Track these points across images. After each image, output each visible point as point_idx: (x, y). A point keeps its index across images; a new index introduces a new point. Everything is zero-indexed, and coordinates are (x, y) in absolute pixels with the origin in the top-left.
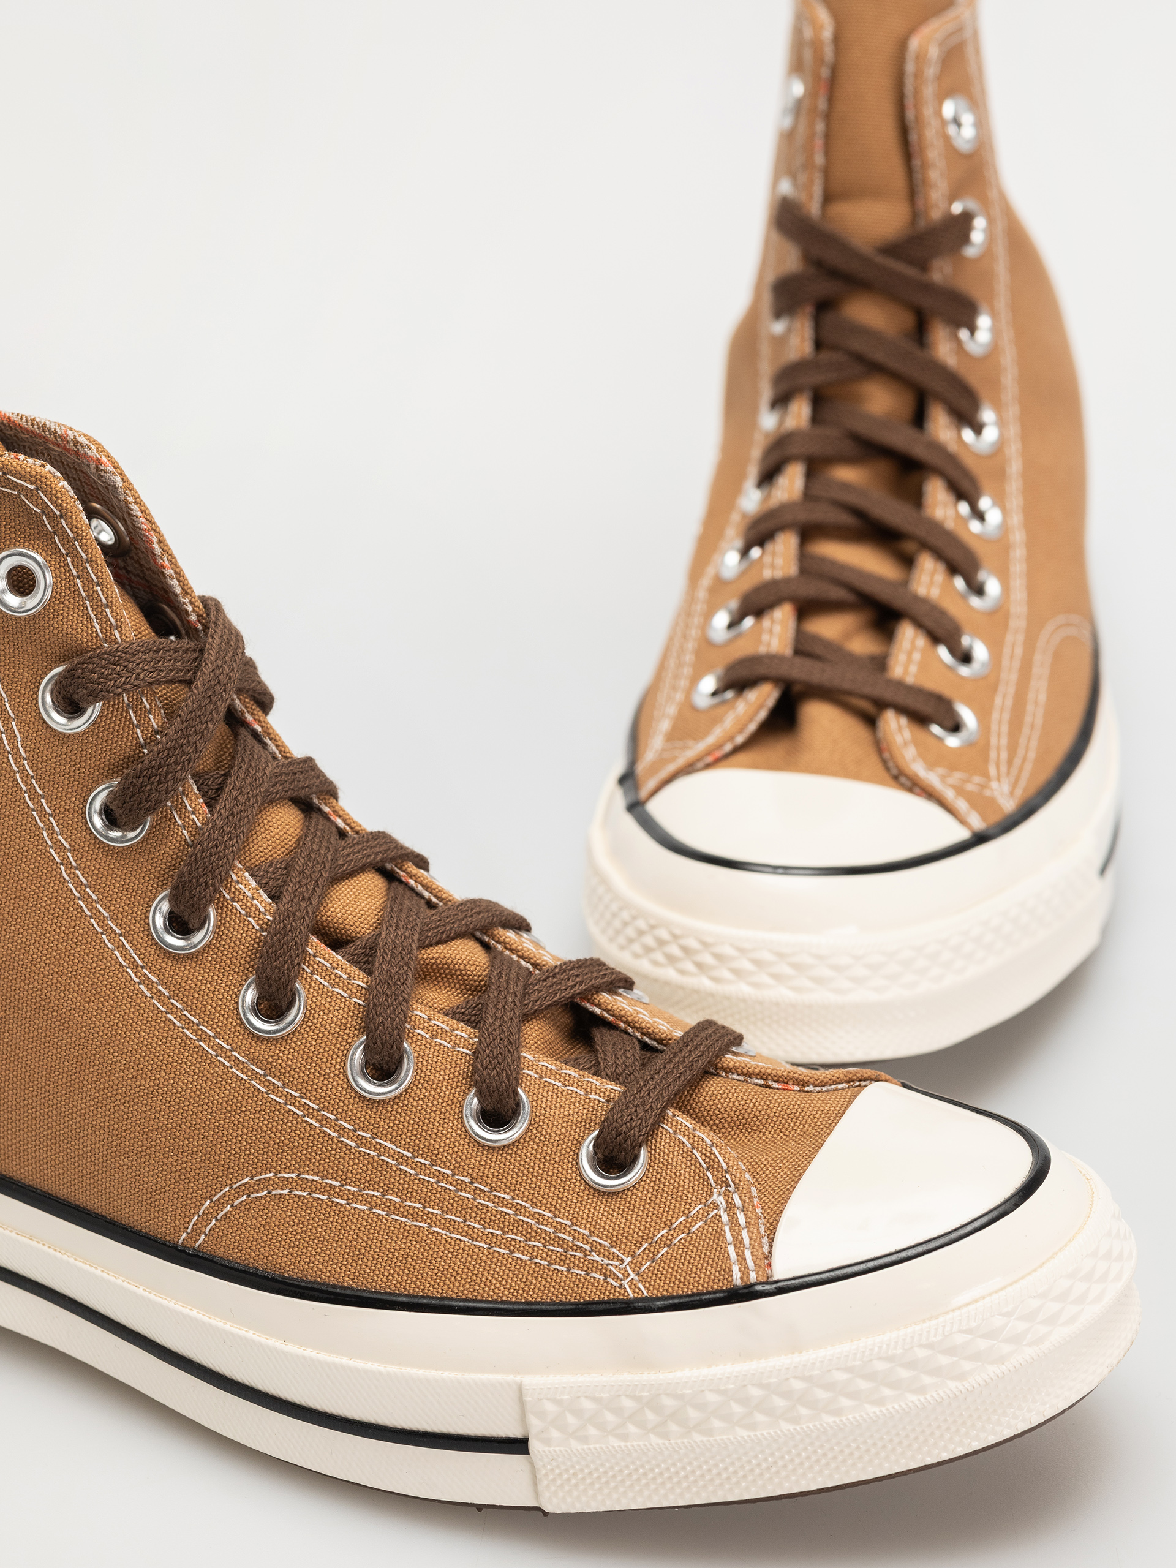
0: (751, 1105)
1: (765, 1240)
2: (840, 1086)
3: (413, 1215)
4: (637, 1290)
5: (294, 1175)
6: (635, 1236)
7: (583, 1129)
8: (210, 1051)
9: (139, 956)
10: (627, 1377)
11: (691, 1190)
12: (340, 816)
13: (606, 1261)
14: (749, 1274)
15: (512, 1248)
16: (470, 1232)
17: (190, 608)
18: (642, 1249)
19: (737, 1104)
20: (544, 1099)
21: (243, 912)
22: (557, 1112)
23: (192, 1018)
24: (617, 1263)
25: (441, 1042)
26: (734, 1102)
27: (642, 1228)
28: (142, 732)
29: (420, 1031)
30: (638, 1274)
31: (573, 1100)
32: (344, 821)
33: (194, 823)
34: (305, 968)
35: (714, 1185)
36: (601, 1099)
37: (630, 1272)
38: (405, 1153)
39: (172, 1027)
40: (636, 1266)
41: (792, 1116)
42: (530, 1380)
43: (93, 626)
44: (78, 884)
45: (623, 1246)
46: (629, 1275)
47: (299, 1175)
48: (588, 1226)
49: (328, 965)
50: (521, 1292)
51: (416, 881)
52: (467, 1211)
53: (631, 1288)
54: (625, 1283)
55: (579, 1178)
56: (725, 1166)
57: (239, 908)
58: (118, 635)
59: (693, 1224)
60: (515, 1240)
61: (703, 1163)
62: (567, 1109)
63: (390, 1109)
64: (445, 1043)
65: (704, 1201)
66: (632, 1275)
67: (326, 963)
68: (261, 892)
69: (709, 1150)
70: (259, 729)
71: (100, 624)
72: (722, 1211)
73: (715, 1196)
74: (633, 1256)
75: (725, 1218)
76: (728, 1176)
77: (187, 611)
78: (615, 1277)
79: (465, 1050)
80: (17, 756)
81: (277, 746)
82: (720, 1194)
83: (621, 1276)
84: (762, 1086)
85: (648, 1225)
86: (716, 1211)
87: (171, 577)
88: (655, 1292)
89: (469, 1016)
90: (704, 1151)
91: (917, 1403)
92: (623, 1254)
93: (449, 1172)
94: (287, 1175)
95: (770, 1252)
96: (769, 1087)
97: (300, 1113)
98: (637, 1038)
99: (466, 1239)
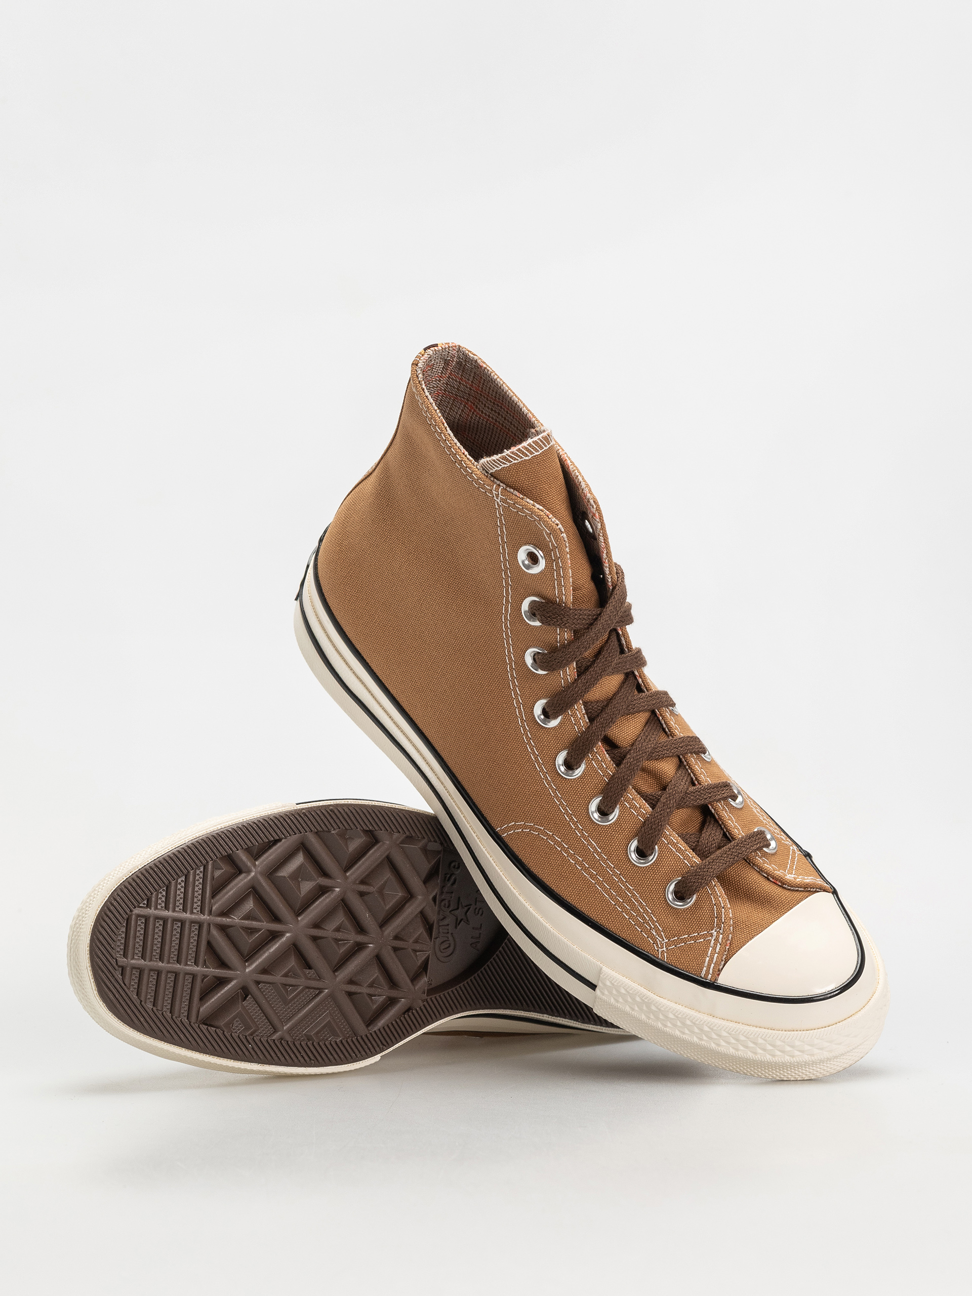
0: (754, 888)
1: (723, 963)
2: (800, 889)
3: (592, 876)
4: (663, 956)
5: (551, 834)
6: (674, 932)
7: (675, 874)
8: (538, 768)
9: (525, 716)
10: (642, 990)
11: (705, 923)
12: (641, 678)
13: (657, 936)
14: (708, 975)
15: (624, 910)
16: (610, 895)
17: (610, 580)
18: (674, 939)
19: (748, 884)
20: (665, 855)
21: (574, 722)
22: (668, 863)
23: (536, 752)
24: (661, 940)
25: (633, 811)
26: (748, 883)
27: (678, 930)
28: (560, 637)
29: (626, 803)
30: (667, 949)
31: (677, 860)
32: (642, 681)
33: (568, 680)
34: (590, 756)
35: (715, 926)
36: (689, 865)
37: (664, 947)
38: (599, 850)
39: (527, 751)
40: (668, 945)
41: (768, 900)
42: (605, 969)
43: (555, 591)
44: (512, 675)
45: (667, 934)
46: (663, 948)
47: (553, 834)
48: (658, 917)
49: (600, 759)
50: (619, 930)
51: (662, 718)
52: (612, 884)
53: (662, 953)
54: (660, 950)
55: (663, 894)
56: (723, 921)
57: (573, 720)
58: (564, 598)
59: (699, 939)
60: (626, 907)
61: (715, 914)
62: (673, 863)
63: (600, 829)
64: (634, 812)
65: (708, 930)
66: (665, 949)
67: (599, 758)
68: (586, 716)
69: (721, 909)
70: (621, 633)
71: (558, 591)
72: (713, 939)
73: (713, 931)
74: (669, 940)
75: (713, 942)
76: (722, 925)
77: (608, 581)
78: (657, 945)
79: (642, 819)
80: (506, 619)
81: (626, 642)
82: (716, 931)
83: (660, 946)
84: (766, 877)
85: (681, 930)
86: (711, 938)
87: (606, 567)
88: (670, 961)
89: (653, 802)
90: (718, 909)
91: (751, 1057)
92: (665, 937)
93: (613, 866)
94: (548, 832)
95: (722, 969)
96: (768, 879)
97: (564, 812)
98: (724, 831)
99: (607, 896)
